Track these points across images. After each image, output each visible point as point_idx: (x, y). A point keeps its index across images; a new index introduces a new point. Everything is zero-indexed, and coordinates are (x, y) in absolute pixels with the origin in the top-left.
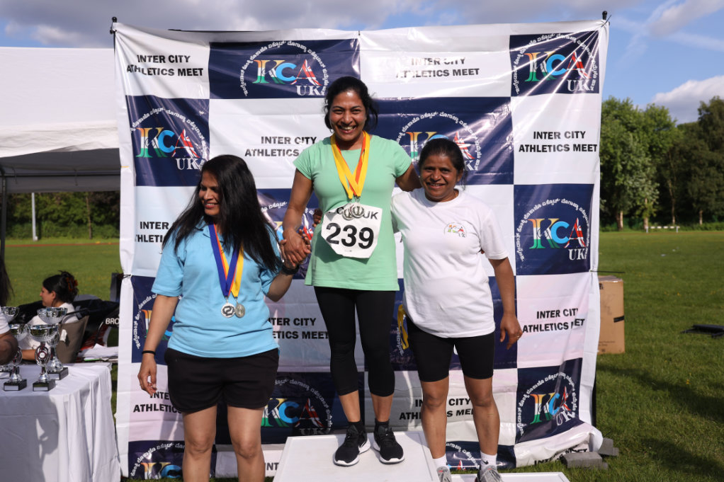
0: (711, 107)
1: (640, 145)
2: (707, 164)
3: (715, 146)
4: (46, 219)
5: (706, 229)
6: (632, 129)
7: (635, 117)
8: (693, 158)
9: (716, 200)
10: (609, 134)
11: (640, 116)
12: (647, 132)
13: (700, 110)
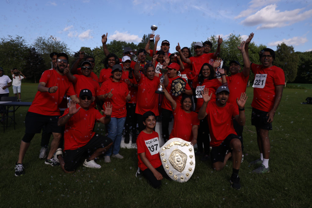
2: (278, 65)
3: (281, 60)
6: (254, 53)
7: (255, 48)
11: (257, 48)
13: (277, 47)
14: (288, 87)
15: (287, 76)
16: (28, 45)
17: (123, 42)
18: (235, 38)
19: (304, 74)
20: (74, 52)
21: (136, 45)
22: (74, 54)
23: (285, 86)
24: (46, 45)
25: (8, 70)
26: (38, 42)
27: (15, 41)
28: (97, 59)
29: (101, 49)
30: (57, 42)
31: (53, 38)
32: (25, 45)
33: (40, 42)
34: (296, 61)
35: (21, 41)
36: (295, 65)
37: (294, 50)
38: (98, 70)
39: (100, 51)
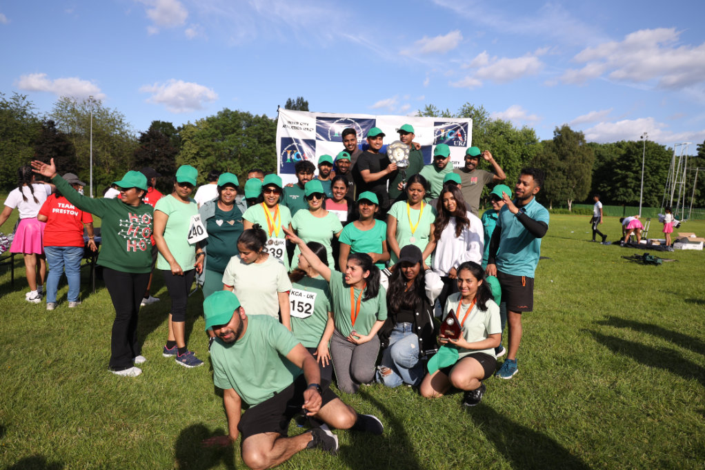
0: (562, 131)
1: (515, 154)
2: (556, 169)
3: (563, 157)
4: (99, 183)
5: (554, 212)
6: (512, 142)
7: (514, 134)
8: (549, 164)
9: (561, 193)
10: (496, 144)
11: (517, 133)
12: (521, 145)
13: (555, 132)
14: (575, 212)
15: (574, 190)
16: (39, 113)
17: (244, 113)
18: (473, 112)
19: (604, 187)
20: (139, 133)
21: (271, 120)
22: (138, 136)
23: (570, 208)
24: (78, 114)
26: (60, 109)
27: (11, 106)
28: (188, 148)
29: (197, 127)
30: (102, 109)
32: (32, 113)
33: (66, 107)
34: (589, 162)
35: (23, 106)
36: (588, 167)
37: (585, 139)
39: (196, 131)
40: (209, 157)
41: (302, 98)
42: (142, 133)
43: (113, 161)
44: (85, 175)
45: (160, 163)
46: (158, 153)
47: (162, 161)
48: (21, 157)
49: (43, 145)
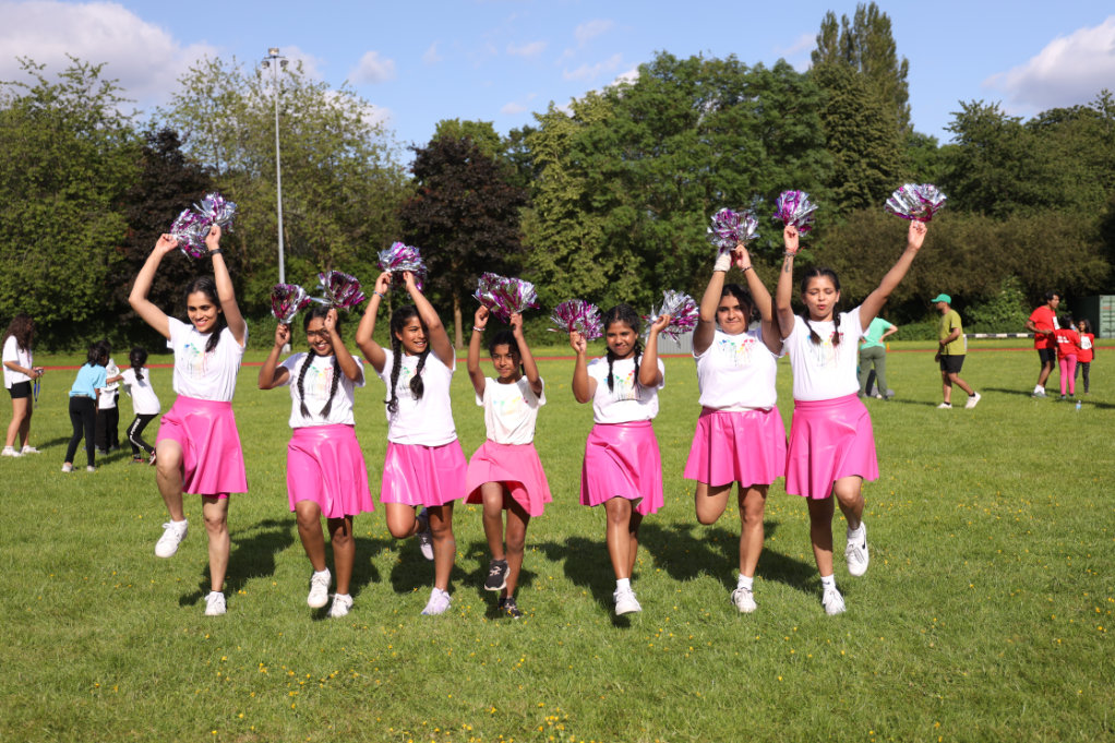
16: (135, 113)
17: (718, 61)
20: (411, 148)
21: (803, 78)
22: (413, 156)
24: (241, 110)
25: (17, 275)
26: (194, 96)
27: (62, 98)
28: (554, 185)
29: (577, 119)
30: (305, 87)
31: (284, 63)
32: (118, 114)
33: (210, 90)
35: (93, 92)
38: (564, 252)
39: (574, 132)
40: (617, 210)
41: (872, 7)
42: (418, 151)
43: (341, 239)
44: (263, 284)
45: (477, 236)
46: (470, 206)
47: (482, 229)
48: (89, 242)
49: (150, 202)
